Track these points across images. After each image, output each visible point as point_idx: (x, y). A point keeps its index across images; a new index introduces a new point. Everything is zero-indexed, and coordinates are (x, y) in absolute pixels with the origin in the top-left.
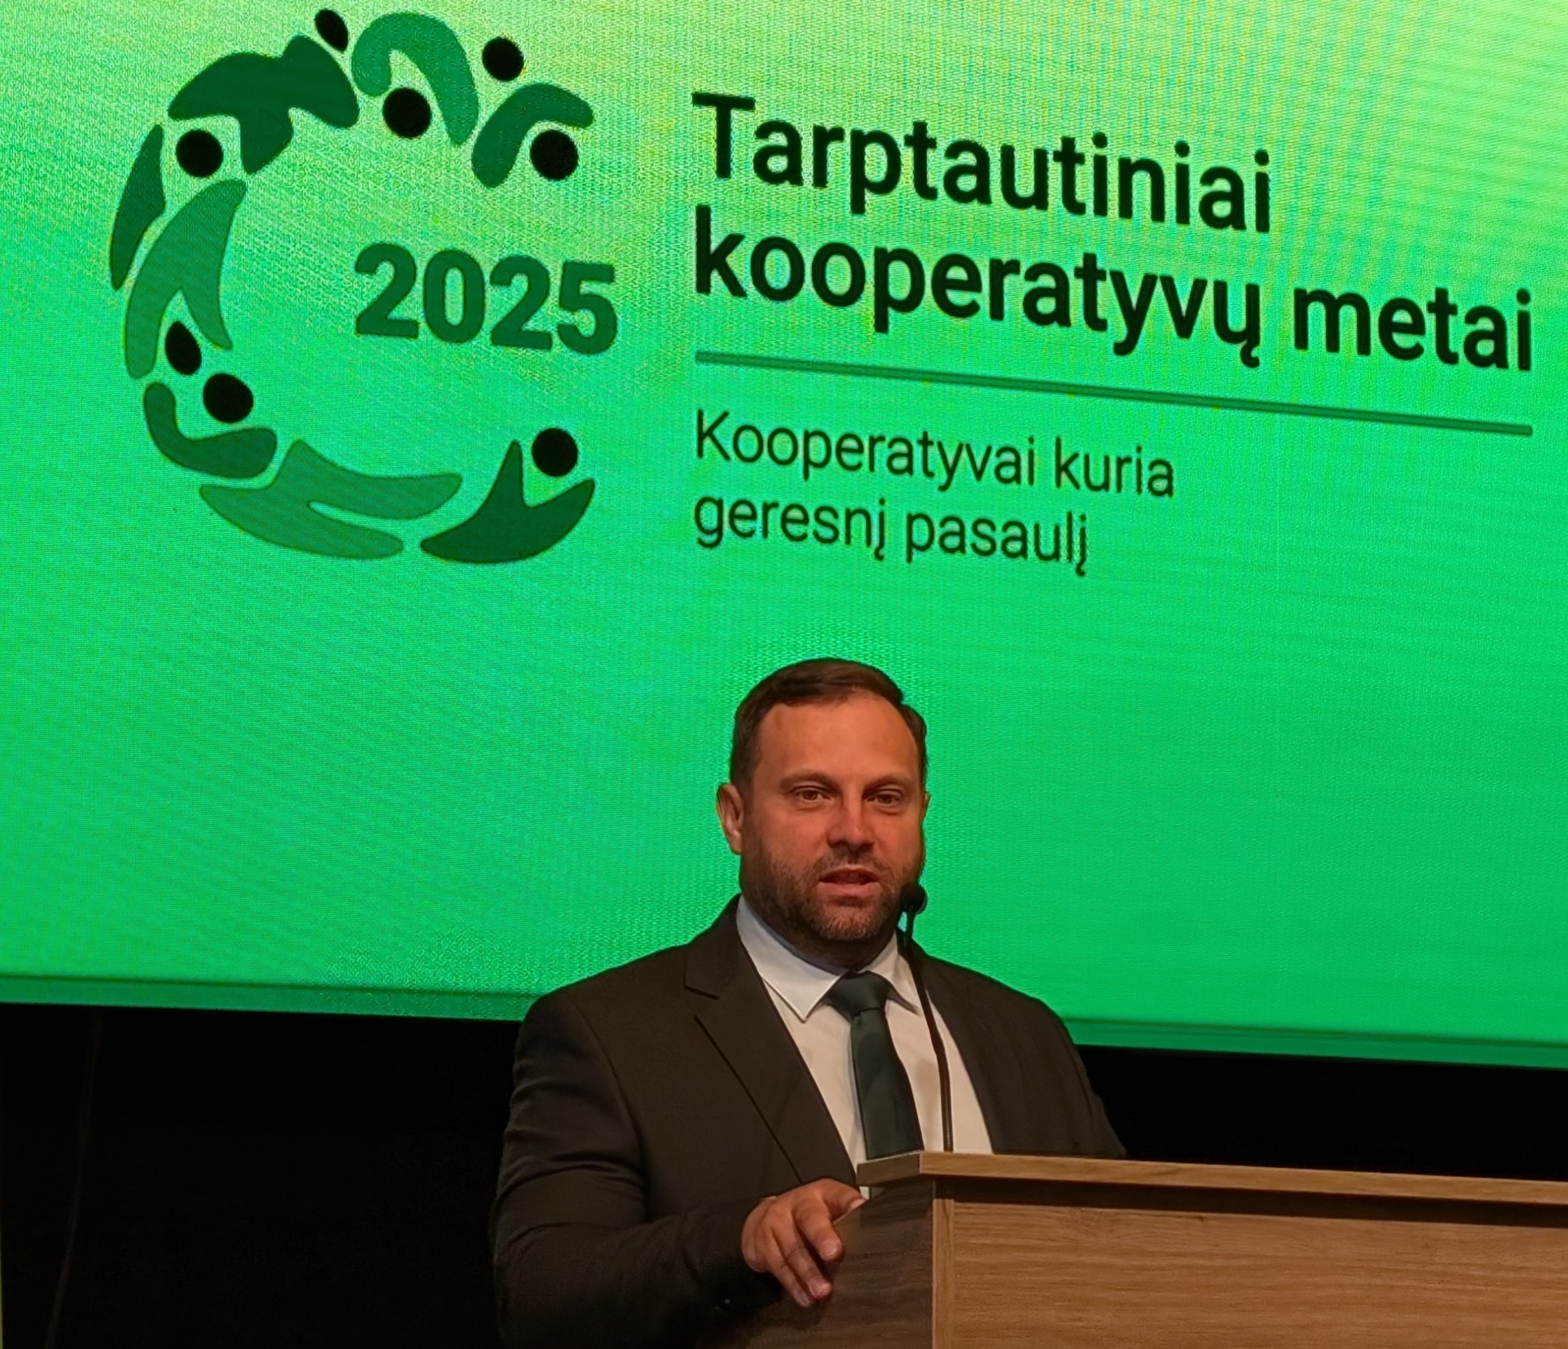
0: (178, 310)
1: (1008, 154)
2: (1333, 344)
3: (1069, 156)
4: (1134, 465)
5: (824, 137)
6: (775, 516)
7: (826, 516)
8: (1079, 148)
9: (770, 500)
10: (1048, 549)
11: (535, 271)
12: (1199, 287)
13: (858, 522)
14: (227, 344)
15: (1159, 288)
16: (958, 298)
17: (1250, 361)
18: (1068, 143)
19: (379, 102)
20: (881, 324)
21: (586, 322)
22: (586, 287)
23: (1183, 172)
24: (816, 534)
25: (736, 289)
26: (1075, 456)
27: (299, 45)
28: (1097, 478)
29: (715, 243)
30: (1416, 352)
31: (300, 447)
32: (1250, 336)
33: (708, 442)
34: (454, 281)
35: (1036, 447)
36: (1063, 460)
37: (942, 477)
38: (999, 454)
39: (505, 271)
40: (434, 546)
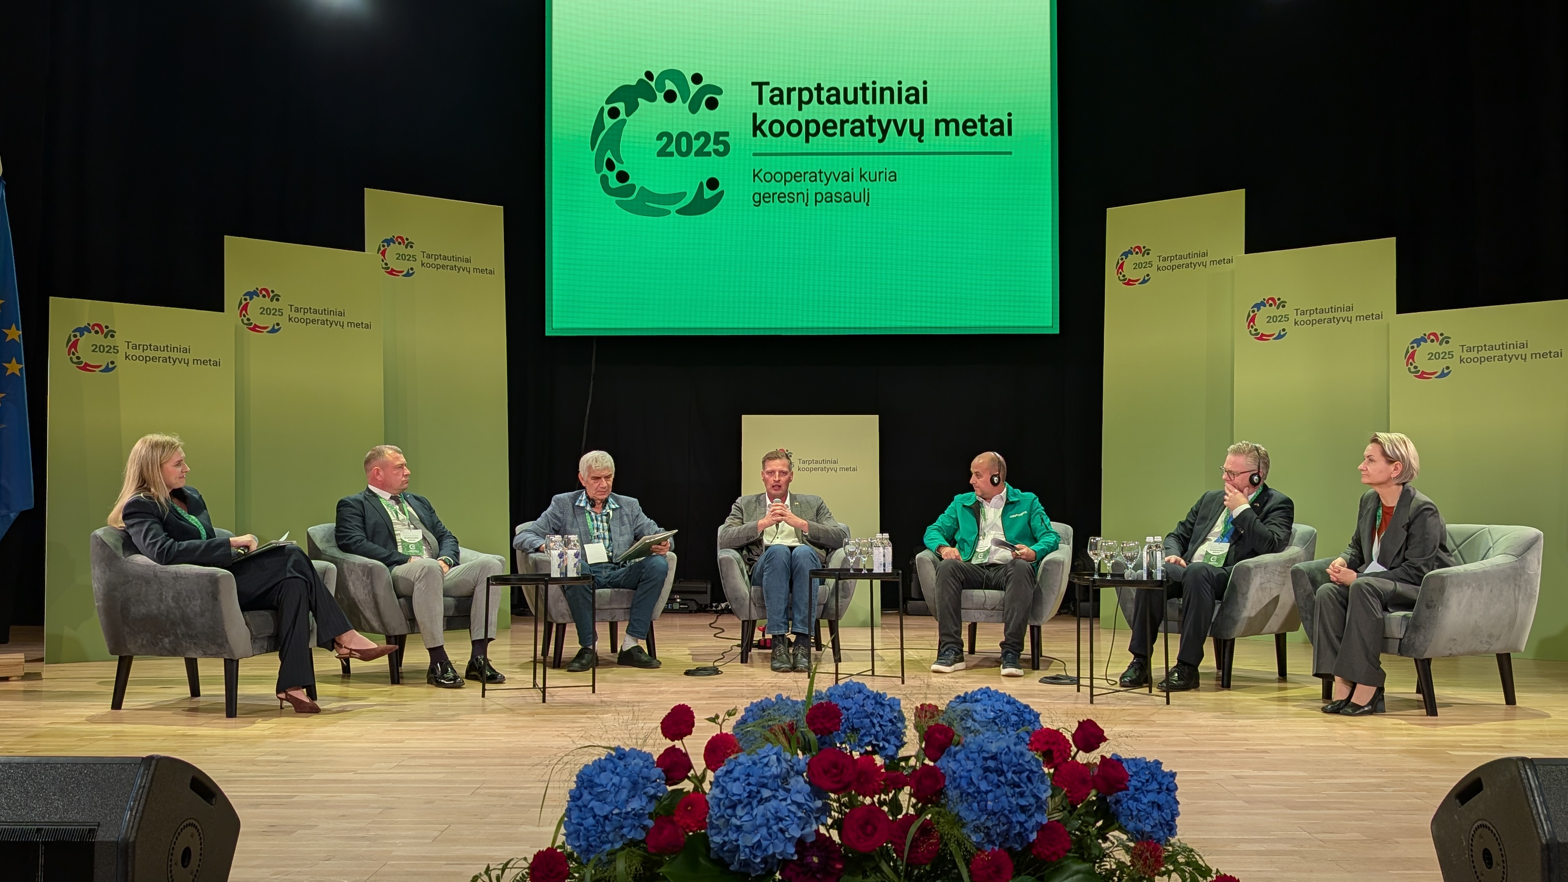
0: (609, 155)
1: (846, 89)
2: (947, 133)
3: (864, 88)
4: (884, 173)
5: (790, 90)
6: (776, 196)
7: (791, 195)
8: (867, 86)
9: (775, 192)
10: (857, 199)
11: (706, 135)
12: (905, 121)
13: (801, 196)
14: (622, 163)
15: (892, 123)
16: (830, 131)
17: (920, 141)
18: (864, 85)
19: (663, 94)
20: (807, 141)
21: (721, 148)
22: (721, 138)
23: (900, 89)
24: (788, 200)
25: (764, 135)
26: (866, 172)
27: (640, 81)
28: (873, 178)
29: (758, 123)
30: (974, 133)
31: (642, 189)
32: (921, 133)
33: (756, 178)
34: (684, 140)
35: (854, 171)
36: (863, 173)
37: (826, 181)
38: (843, 174)
39: (697, 137)
40: (679, 212)
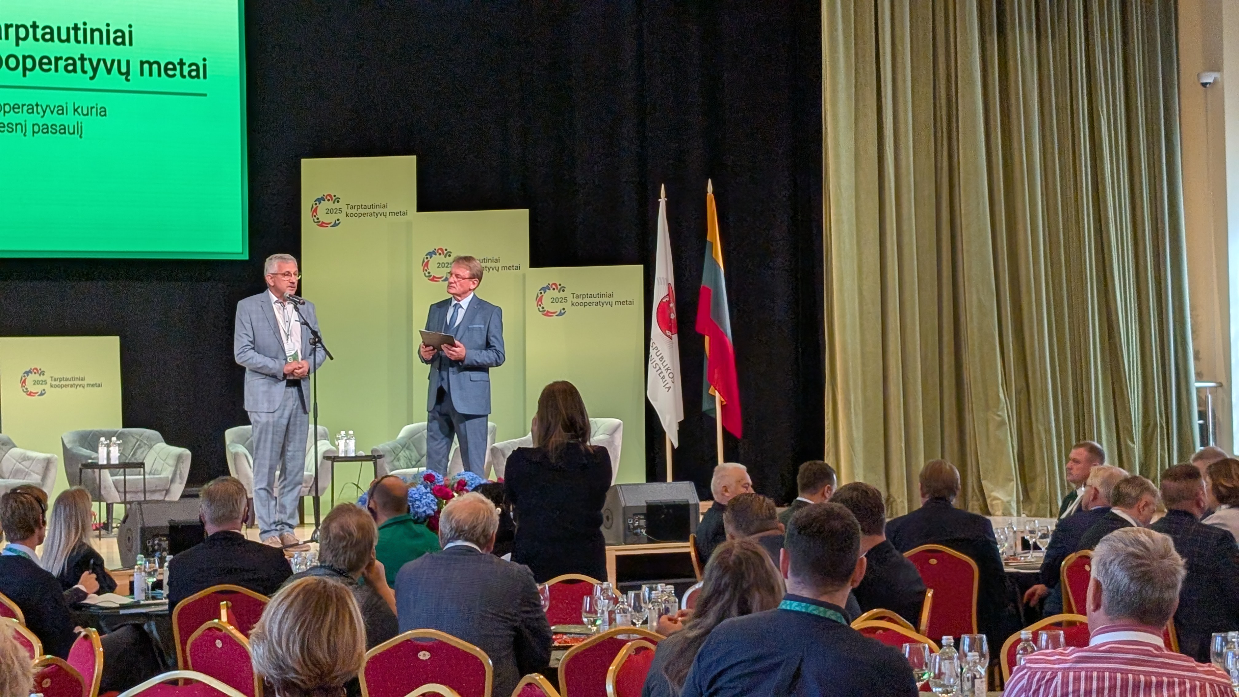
2: (151, 74)
3: (76, 28)
4: (95, 109)
5: (7, 27)
7: (10, 125)
8: (79, 26)
10: (71, 131)
12: (113, 62)
13: (19, 127)
15: (102, 62)
16: (45, 67)
17: (127, 80)
18: (76, 25)
20: (24, 75)
23: (108, 31)
24: (7, 130)
26: (79, 107)
28: (85, 112)
30: (174, 75)
32: (128, 73)
35: (68, 105)
36: (76, 108)
38: (58, 107)
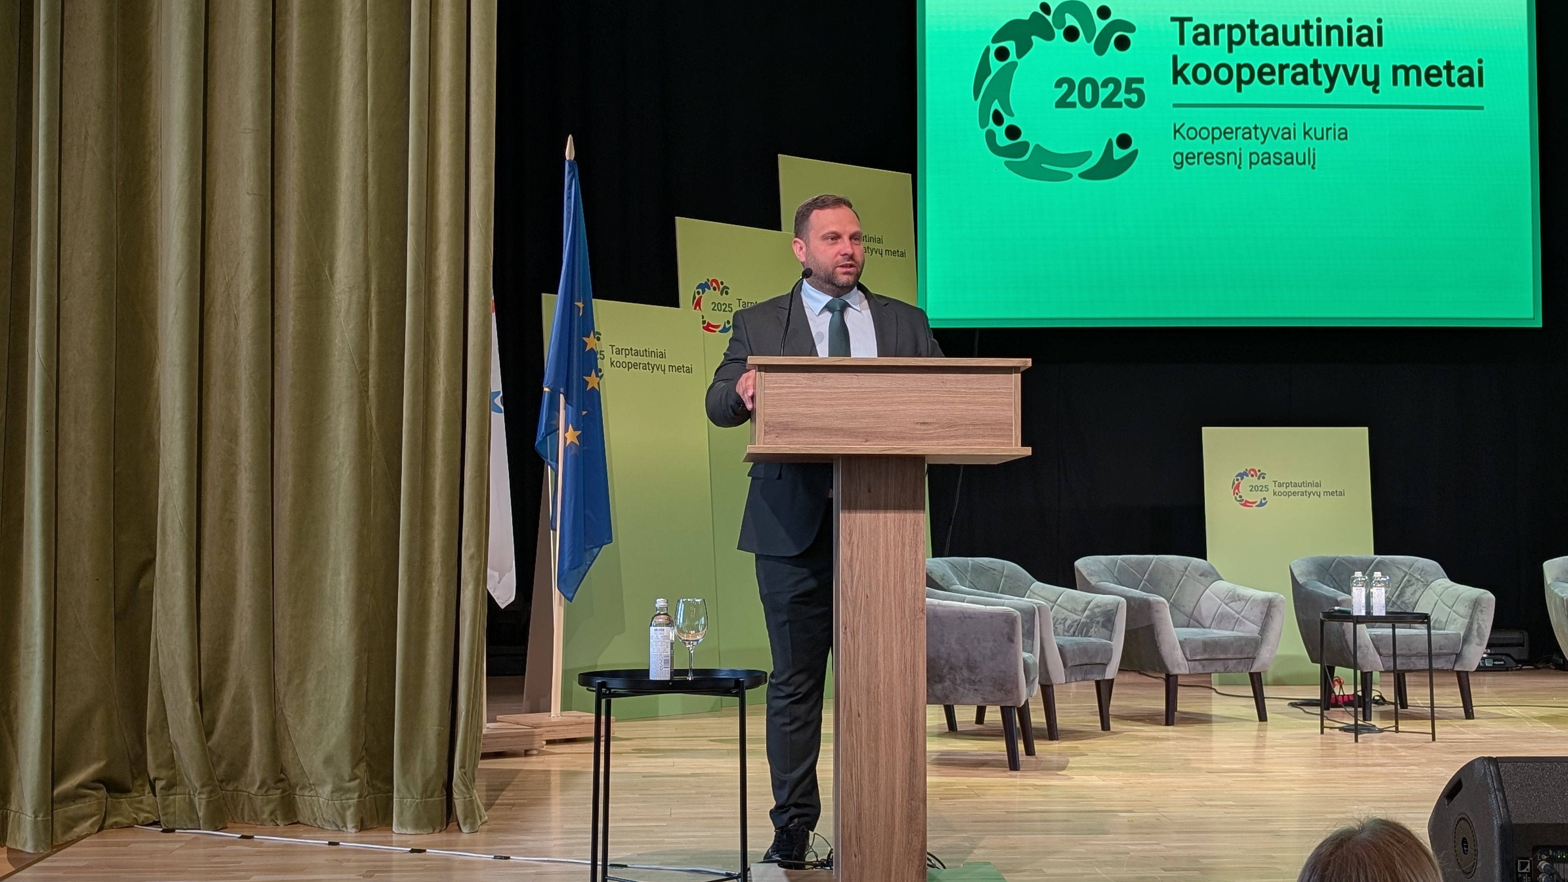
0: (996, 105)
2: (1407, 83)
4: (1333, 130)
5: (1217, 28)
6: (1202, 157)
8: (1311, 23)
9: (1200, 151)
10: (1301, 160)
11: (1116, 82)
12: (1356, 67)
13: (1232, 157)
14: (1011, 114)
15: (1341, 69)
16: (1267, 78)
17: (1376, 91)
19: (1062, 30)
20: (1239, 89)
21: (1134, 97)
22: (1134, 86)
23: (1350, 29)
24: (1217, 162)
25: (1187, 82)
26: (1311, 129)
27: (1035, 14)
28: (1319, 135)
29: (1179, 67)
30: (1439, 83)
31: (1037, 146)
32: (1376, 82)
33: (1178, 134)
34: (1088, 88)
35: (1296, 127)
36: (1307, 130)
37: (1262, 139)
38: (1283, 130)
39: (1105, 84)
40: (1083, 175)
